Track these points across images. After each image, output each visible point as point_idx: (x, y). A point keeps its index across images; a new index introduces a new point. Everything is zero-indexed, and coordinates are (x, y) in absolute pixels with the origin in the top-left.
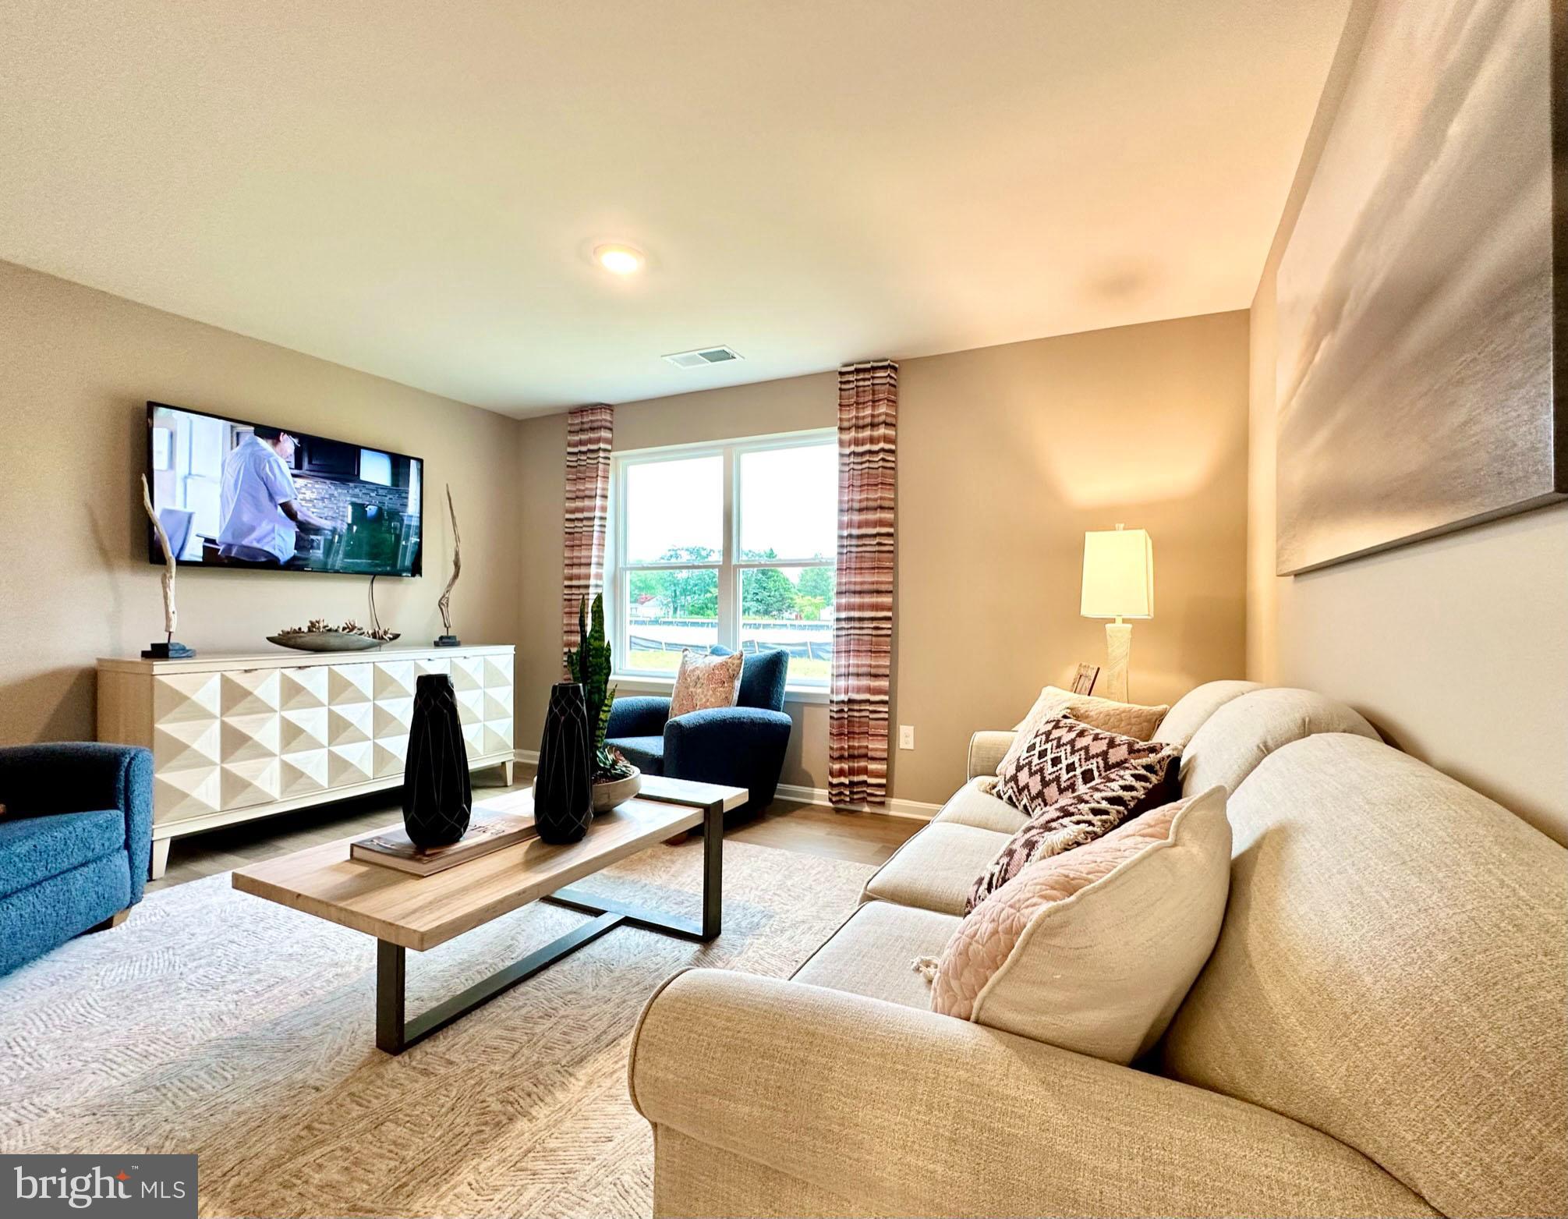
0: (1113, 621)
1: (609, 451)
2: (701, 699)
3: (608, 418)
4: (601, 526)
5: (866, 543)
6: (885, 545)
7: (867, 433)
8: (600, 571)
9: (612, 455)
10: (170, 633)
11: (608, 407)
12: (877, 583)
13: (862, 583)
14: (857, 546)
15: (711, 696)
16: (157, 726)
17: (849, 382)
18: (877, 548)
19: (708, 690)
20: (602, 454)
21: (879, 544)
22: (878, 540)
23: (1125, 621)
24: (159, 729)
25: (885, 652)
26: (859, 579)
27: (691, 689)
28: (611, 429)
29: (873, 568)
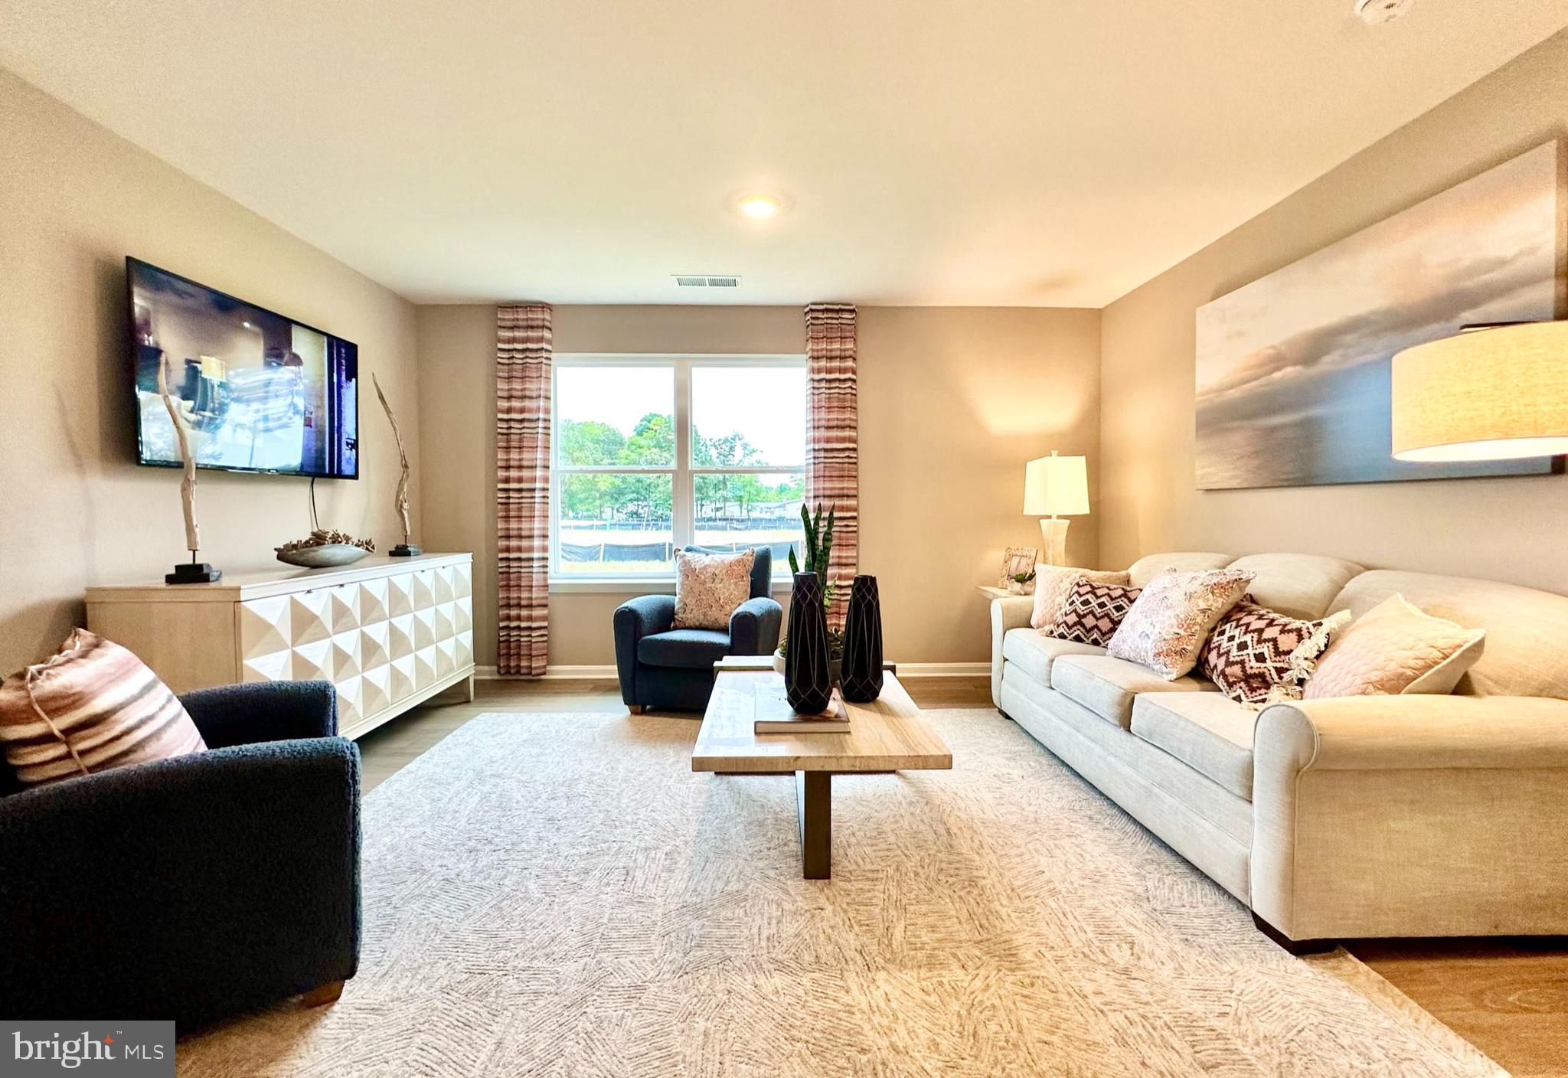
0: (1050, 517)
1: (550, 351)
2: (724, 593)
3: (548, 317)
4: (545, 428)
5: (837, 455)
6: (852, 458)
7: (836, 364)
8: (546, 474)
9: (552, 355)
10: (194, 551)
11: (544, 306)
12: (843, 489)
13: (832, 489)
14: (825, 458)
15: (734, 590)
16: (246, 662)
17: (818, 318)
18: (847, 460)
19: (729, 585)
20: (545, 355)
21: (849, 457)
22: (847, 454)
23: (1059, 517)
24: (247, 666)
25: (852, 545)
26: (828, 485)
27: (709, 585)
28: (550, 329)
29: (842, 477)
